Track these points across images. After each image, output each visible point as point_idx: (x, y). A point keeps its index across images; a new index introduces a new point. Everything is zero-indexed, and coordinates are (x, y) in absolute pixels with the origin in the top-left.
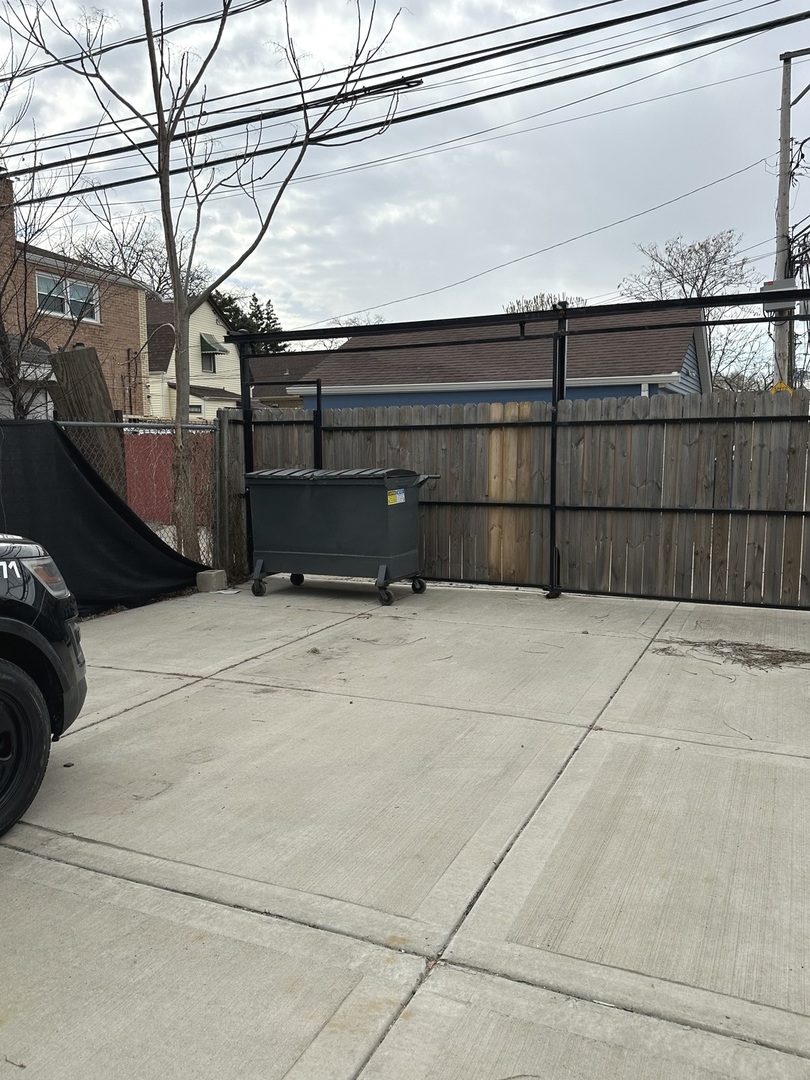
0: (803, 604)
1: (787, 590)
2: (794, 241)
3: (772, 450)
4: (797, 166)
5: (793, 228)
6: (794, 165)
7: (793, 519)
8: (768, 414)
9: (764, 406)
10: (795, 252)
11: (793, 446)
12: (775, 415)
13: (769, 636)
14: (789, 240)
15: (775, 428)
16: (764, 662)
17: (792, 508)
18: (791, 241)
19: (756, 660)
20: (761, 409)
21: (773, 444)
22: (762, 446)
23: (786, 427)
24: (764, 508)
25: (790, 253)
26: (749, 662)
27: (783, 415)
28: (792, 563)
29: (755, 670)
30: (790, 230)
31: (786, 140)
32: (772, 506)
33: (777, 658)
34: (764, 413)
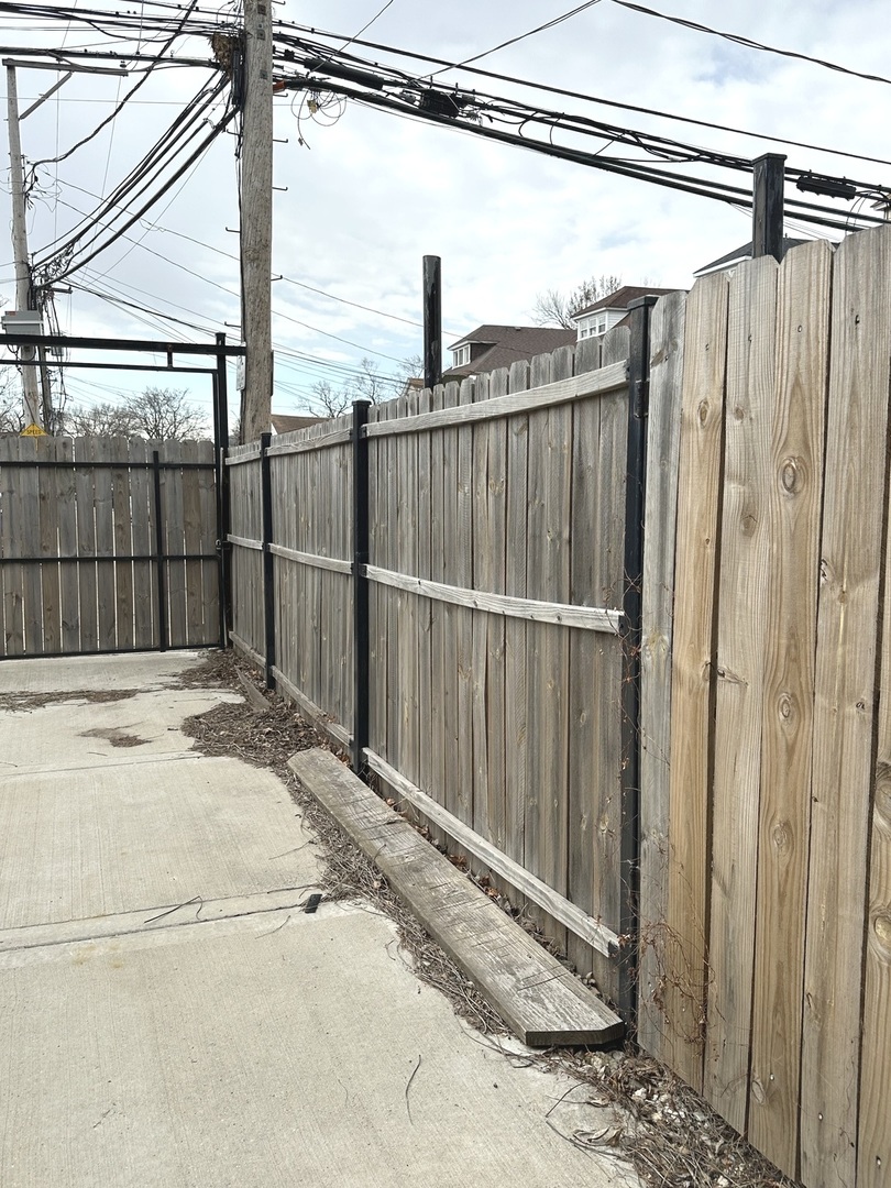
0: (67, 650)
1: (48, 637)
2: (34, 270)
3: (22, 496)
4: (31, 188)
5: (33, 255)
6: (28, 186)
7: (49, 566)
8: (14, 459)
9: (9, 450)
10: (37, 282)
11: (42, 492)
12: (21, 460)
13: (34, 683)
14: (29, 268)
15: (22, 474)
16: (28, 705)
17: (48, 555)
18: (31, 270)
19: (20, 705)
20: (6, 454)
21: (22, 490)
22: (11, 492)
23: (35, 473)
24: (18, 556)
25: (32, 282)
26: (13, 708)
27: (30, 460)
28: (51, 610)
29: (18, 713)
30: (30, 256)
31: (17, 157)
32: (27, 554)
33: (39, 701)
34: (10, 457)
